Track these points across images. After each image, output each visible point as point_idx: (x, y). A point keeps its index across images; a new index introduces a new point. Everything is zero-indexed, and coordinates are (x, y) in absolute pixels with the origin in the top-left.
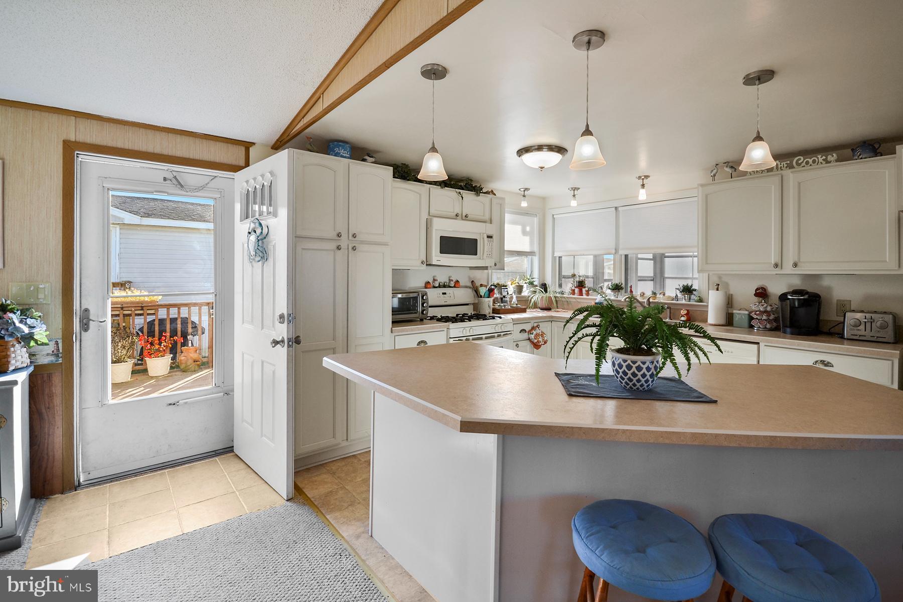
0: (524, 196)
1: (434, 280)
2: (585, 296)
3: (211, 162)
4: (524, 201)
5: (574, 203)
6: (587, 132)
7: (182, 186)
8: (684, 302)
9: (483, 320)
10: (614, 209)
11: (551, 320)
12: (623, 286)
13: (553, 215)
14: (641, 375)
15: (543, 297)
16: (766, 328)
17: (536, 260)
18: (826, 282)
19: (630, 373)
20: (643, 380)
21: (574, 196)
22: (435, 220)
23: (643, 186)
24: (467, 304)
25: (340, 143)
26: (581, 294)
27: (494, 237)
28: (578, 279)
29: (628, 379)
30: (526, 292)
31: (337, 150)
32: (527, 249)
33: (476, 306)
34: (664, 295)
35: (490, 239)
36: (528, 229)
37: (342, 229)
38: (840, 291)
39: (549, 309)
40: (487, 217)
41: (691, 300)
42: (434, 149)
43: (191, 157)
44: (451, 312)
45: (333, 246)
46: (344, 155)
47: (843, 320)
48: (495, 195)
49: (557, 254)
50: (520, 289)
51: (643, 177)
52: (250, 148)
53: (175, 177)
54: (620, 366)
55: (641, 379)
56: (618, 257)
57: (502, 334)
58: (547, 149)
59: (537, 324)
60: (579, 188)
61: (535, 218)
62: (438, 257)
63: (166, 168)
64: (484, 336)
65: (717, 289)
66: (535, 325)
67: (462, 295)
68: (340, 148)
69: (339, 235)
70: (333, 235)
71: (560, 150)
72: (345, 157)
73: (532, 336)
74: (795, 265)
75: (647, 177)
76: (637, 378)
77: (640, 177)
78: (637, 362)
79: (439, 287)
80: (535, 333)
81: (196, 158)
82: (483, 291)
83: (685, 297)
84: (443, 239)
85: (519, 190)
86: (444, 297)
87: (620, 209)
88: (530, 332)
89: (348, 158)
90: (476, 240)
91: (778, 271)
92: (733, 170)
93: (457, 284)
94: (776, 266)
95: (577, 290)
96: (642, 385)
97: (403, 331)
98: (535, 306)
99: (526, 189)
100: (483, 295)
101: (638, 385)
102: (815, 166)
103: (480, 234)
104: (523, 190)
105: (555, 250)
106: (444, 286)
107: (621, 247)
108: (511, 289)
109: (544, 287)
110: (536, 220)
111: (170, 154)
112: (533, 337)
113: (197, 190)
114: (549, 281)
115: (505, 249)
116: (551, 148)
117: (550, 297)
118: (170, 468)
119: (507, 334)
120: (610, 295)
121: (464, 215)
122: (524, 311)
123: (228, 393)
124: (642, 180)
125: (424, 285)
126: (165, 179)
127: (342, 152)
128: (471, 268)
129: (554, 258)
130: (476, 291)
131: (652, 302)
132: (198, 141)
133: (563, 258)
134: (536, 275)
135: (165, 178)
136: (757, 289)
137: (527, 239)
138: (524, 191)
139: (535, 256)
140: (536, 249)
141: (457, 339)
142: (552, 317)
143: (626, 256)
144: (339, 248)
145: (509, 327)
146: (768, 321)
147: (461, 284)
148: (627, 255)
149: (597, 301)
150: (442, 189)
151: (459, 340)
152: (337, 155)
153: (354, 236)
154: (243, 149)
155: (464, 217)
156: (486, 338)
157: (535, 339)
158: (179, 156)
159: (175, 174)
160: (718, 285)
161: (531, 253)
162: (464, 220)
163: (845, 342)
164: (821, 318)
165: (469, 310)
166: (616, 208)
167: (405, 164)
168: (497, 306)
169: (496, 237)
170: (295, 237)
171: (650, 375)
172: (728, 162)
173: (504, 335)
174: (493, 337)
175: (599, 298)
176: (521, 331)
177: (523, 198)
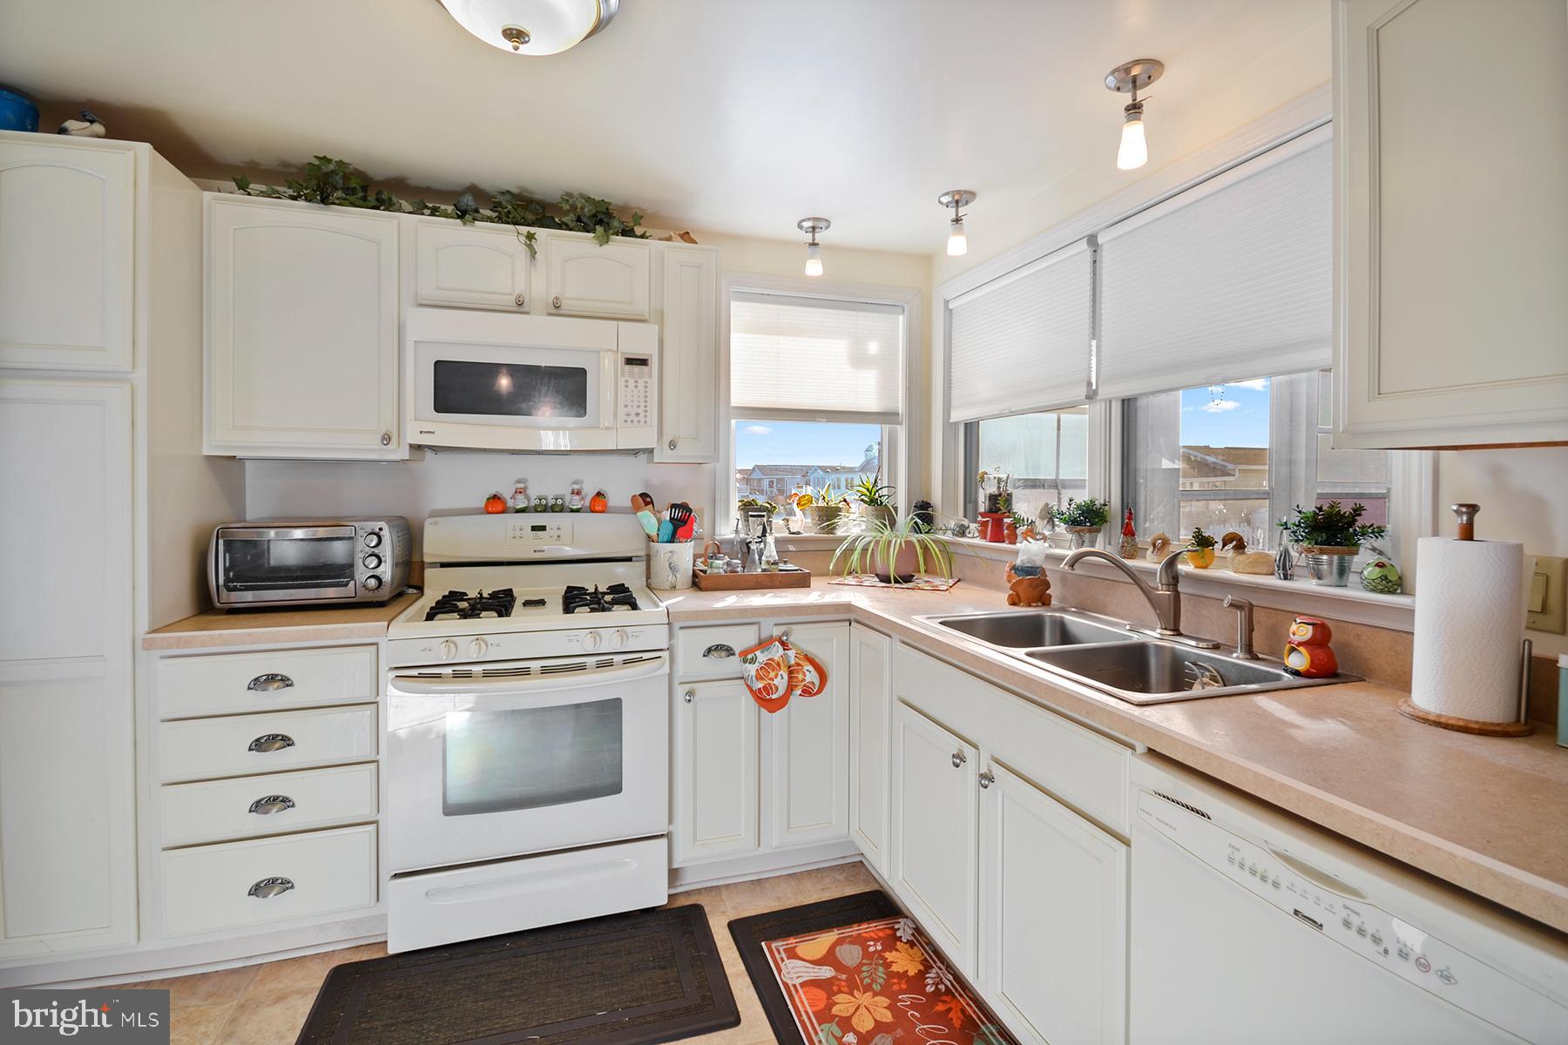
0: (814, 244)
1: (522, 491)
2: (1005, 544)
4: (812, 257)
5: (960, 244)
8: (1308, 585)
10: (1083, 245)
11: (852, 616)
12: (1112, 509)
13: (947, 302)
21: (957, 220)
24: (629, 559)
26: (999, 534)
27: (657, 363)
28: (993, 490)
32: (872, 404)
34: (1239, 549)
35: (636, 369)
41: (1352, 578)
48: (693, 243)
49: (960, 415)
56: (1098, 408)
57: (617, 658)
59: (783, 629)
60: (973, 195)
61: (901, 317)
62: (419, 423)
64: (535, 666)
65: (1467, 534)
66: (777, 632)
73: (750, 670)
79: (526, 510)
80: (762, 657)
82: (649, 523)
83: (1318, 562)
84: (444, 370)
86: (538, 538)
88: (746, 656)
93: (599, 503)
97: (188, 643)
99: (816, 222)
103: (599, 352)
105: (954, 402)
106: (550, 509)
112: (753, 673)
115: (733, 405)
119: (641, 660)
121: (547, 299)
125: (482, 506)
129: (949, 427)
131: (1188, 576)
134: (897, 477)
137: (868, 376)
138: (811, 229)
139: (901, 424)
140: (901, 406)
141: (415, 672)
142: (846, 608)
143: (1128, 405)
145: (650, 638)
147: (611, 501)
148: (1129, 399)
149: (1018, 562)
150: (466, 228)
151: (423, 676)
155: (544, 307)
156: (546, 671)
157: (759, 678)
160: (1472, 509)
161: (885, 416)
162: (546, 314)
166: (1092, 240)
173: (626, 662)
175: (1029, 550)
176: (709, 650)
177: (809, 250)
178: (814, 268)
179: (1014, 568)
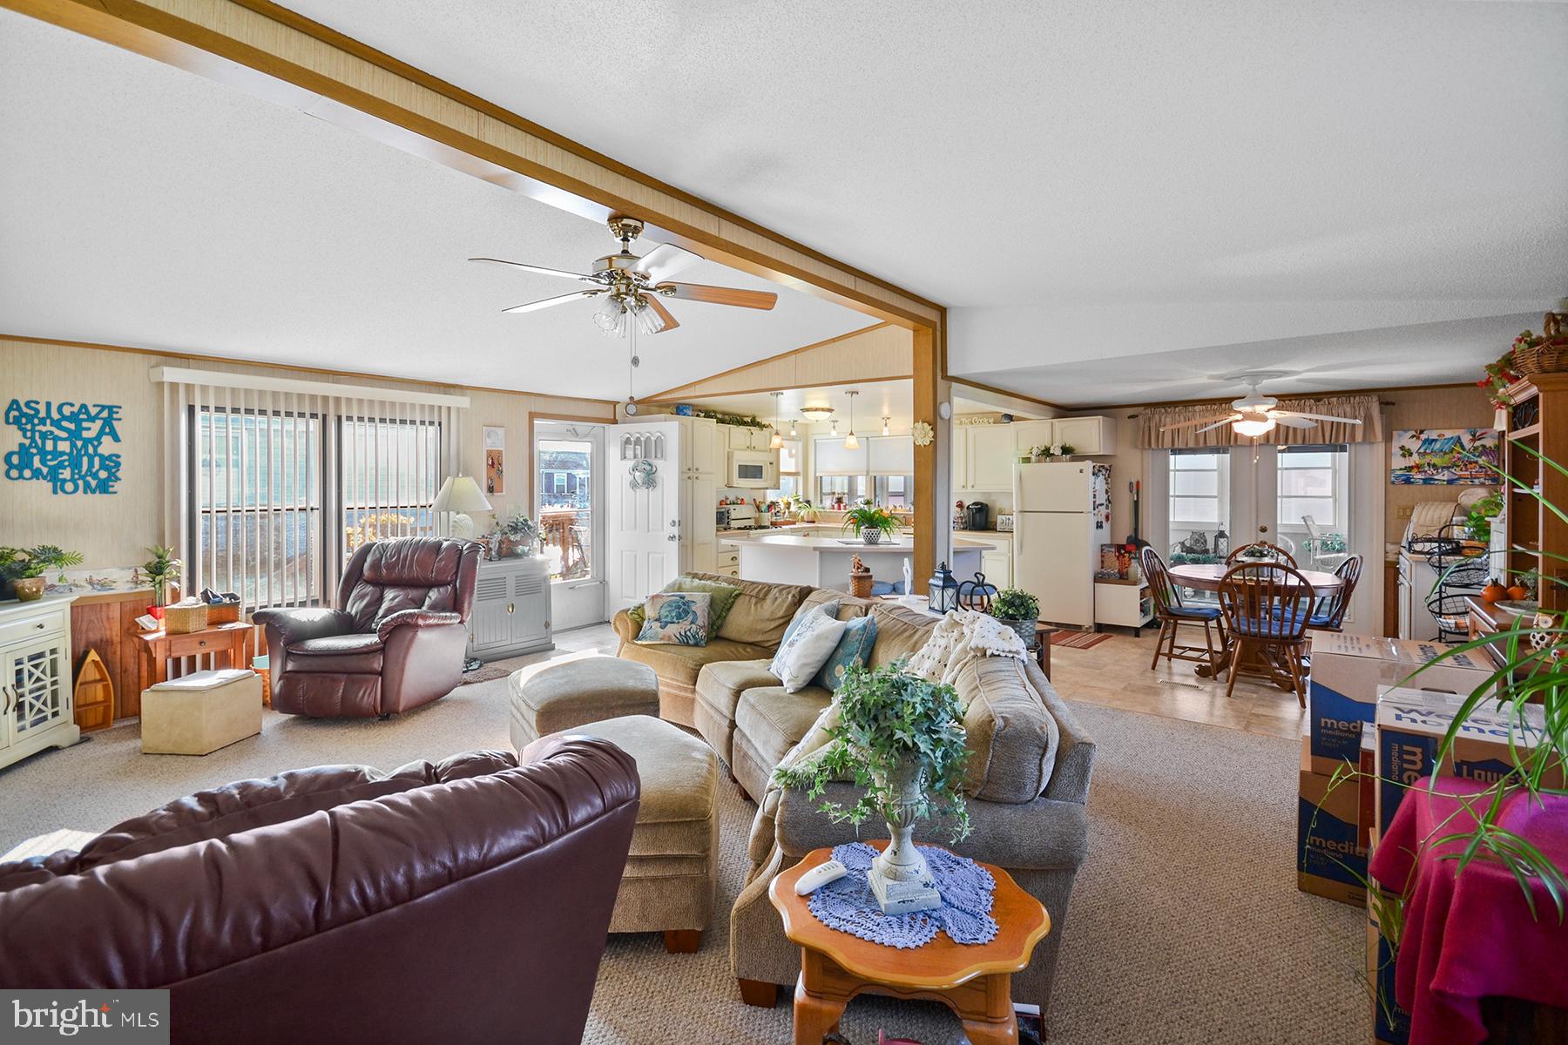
1: (727, 499)
2: (842, 510)
3: (594, 418)
4: (794, 430)
5: (834, 433)
6: (852, 434)
7: (577, 435)
9: (766, 531)
11: (817, 529)
12: (873, 501)
13: (815, 441)
15: (808, 512)
16: (961, 528)
17: (800, 479)
18: (993, 498)
22: (736, 453)
23: (886, 425)
24: (751, 518)
25: (687, 407)
26: (839, 509)
28: (836, 496)
30: (793, 508)
31: (685, 411)
32: (793, 470)
33: (757, 520)
35: (771, 465)
36: (794, 452)
37: (691, 466)
39: (814, 522)
43: (589, 416)
44: (746, 524)
46: (689, 414)
47: (996, 520)
48: (771, 427)
49: (818, 475)
50: (788, 505)
51: (886, 419)
52: (616, 407)
53: (573, 430)
56: (868, 477)
58: (821, 410)
62: (735, 481)
63: (568, 424)
67: (748, 510)
68: (687, 410)
69: (689, 470)
70: (685, 470)
71: (830, 410)
74: (973, 487)
75: (889, 418)
77: (883, 418)
79: (731, 504)
81: (586, 416)
82: (764, 507)
84: (740, 467)
85: (789, 421)
86: (736, 512)
87: (870, 439)
89: (691, 415)
90: (761, 467)
91: (964, 490)
93: (746, 502)
94: (964, 487)
95: (836, 506)
97: (723, 535)
98: (803, 521)
99: (795, 421)
100: (763, 510)
102: (983, 425)
103: (765, 461)
105: (817, 471)
106: (734, 504)
107: (871, 470)
108: (782, 506)
109: (808, 502)
110: (800, 444)
114: (811, 498)
115: (781, 472)
116: (824, 410)
117: (815, 512)
120: (863, 507)
121: (753, 447)
122: (794, 523)
123: (604, 583)
124: (885, 421)
127: (688, 412)
128: (752, 489)
129: (816, 478)
130: (758, 507)
133: (823, 478)
134: (800, 493)
135: (568, 430)
136: (959, 503)
137: (794, 460)
139: (800, 475)
140: (800, 470)
142: (818, 527)
143: (875, 477)
144: (689, 478)
146: (962, 523)
150: (739, 428)
153: (697, 469)
154: (613, 407)
155: (753, 449)
158: (582, 416)
159: (572, 428)
161: (796, 474)
162: (753, 451)
164: (990, 520)
165: (752, 523)
166: (867, 438)
168: (774, 519)
169: (775, 463)
178: (793, 433)
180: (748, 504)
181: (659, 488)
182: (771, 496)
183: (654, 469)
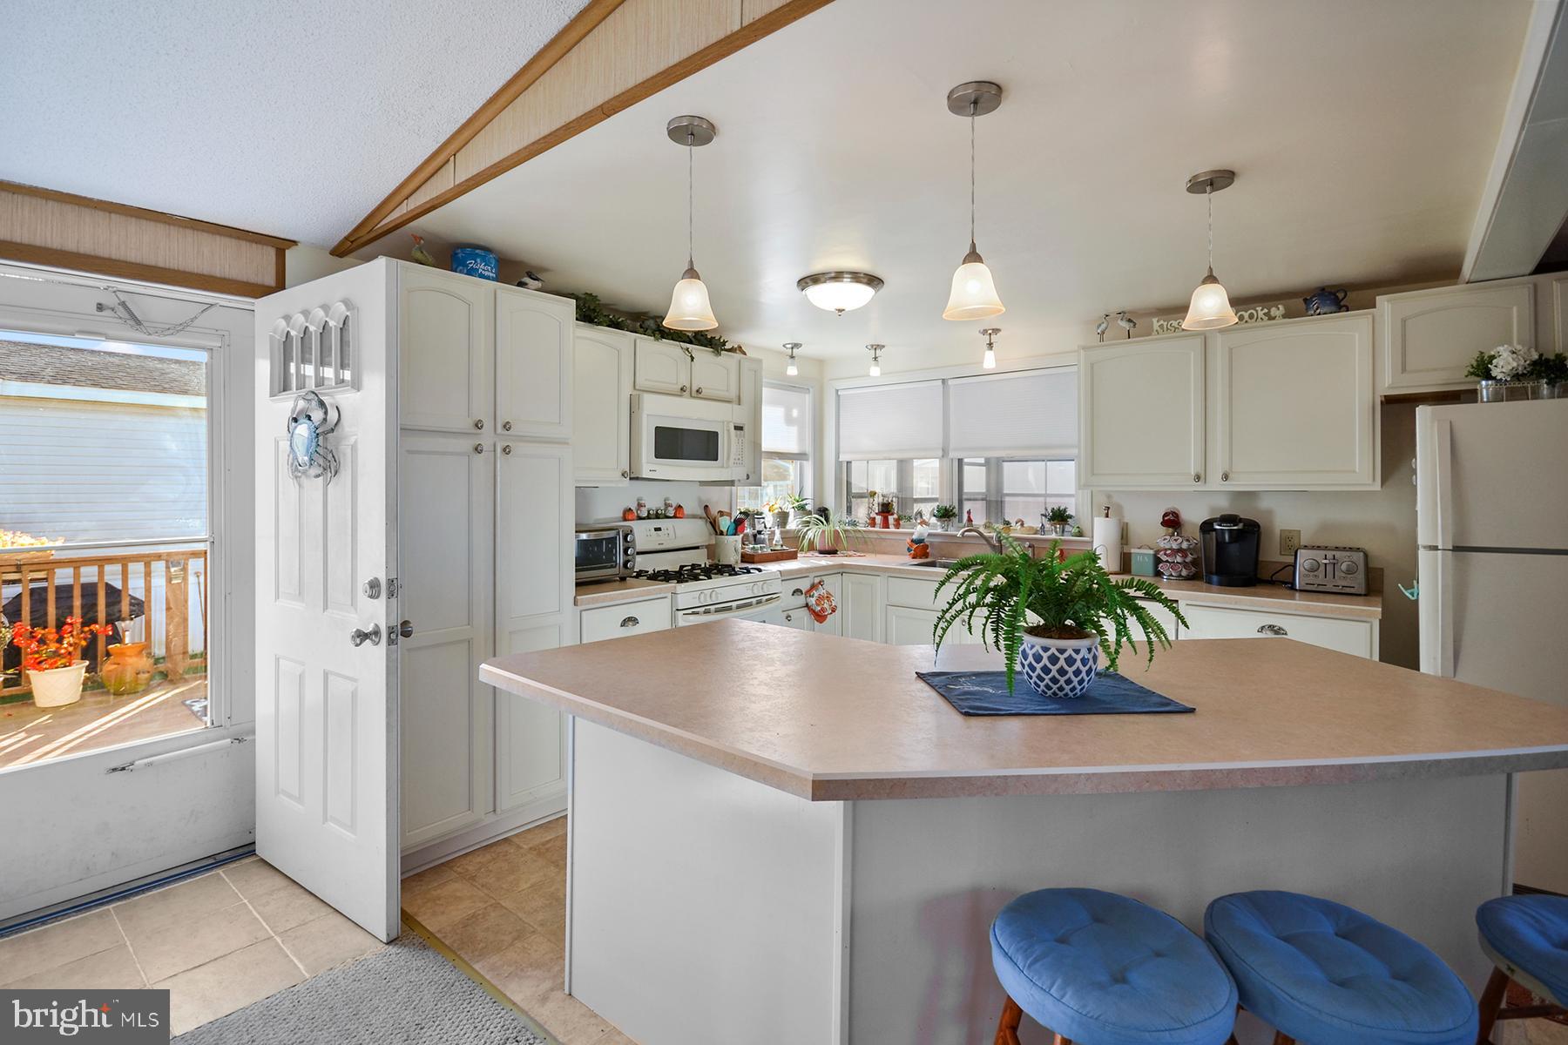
0: (792, 357)
1: (640, 506)
2: (892, 529)
3: (203, 275)
4: (792, 364)
5: (875, 371)
6: (974, 256)
7: (138, 322)
8: (1054, 536)
9: (730, 575)
10: (940, 382)
11: (841, 570)
12: (956, 510)
13: (837, 391)
14: (1074, 672)
15: (824, 532)
16: (1180, 576)
17: (808, 467)
18: (1265, 504)
19: (1054, 669)
20: (1075, 680)
21: (876, 358)
22: (647, 398)
23: (990, 345)
24: (697, 548)
25: (477, 251)
26: (886, 524)
27: (746, 428)
28: (881, 500)
29: (1051, 679)
30: (793, 524)
31: (471, 263)
32: (793, 448)
33: (712, 550)
34: (1022, 525)
35: (739, 432)
36: (795, 413)
37: (484, 414)
38: (1284, 518)
39: (833, 552)
40: (733, 394)
41: (1065, 533)
42: (691, 273)
43: (161, 264)
44: (669, 563)
45: (466, 444)
46: (486, 273)
47: (1293, 561)
48: (745, 354)
49: (843, 458)
50: (783, 518)
51: (990, 331)
52: (287, 251)
53: (123, 304)
54: (1038, 658)
55: (1073, 678)
56: (947, 461)
57: (762, 599)
58: (851, 278)
59: (819, 579)
60: (884, 346)
61: (807, 396)
62: (650, 465)
63: (102, 285)
64: (734, 603)
65: (1107, 516)
66: (817, 580)
67: (689, 531)
68: (478, 260)
69: (478, 425)
70: (466, 424)
71: (873, 280)
72: (488, 278)
73: (812, 601)
74: (1226, 477)
75: (996, 331)
76: (1066, 677)
77: (985, 332)
78: (1066, 650)
79: (648, 517)
80: (816, 594)
81: (172, 267)
82: (725, 523)
83: (1056, 528)
84: (660, 431)
85: (784, 346)
86: (659, 536)
87: (950, 382)
88: (808, 593)
89: (493, 279)
90: (715, 434)
91: (1200, 487)
92: (1132, 324)
93: (679, 512)
94: (1198, 478)
95: (879, 519)
96: (1073, 689)
97: (597, 600)
98: (811, 547)
99: (796, 346)
100: (725, 530)
101: (1067, 688)
102: (1252, 323)
103: (723, 422)
104: (790, 346)
105: (841, 450)
106: (657, 516)
107: (952, 446)
108: (769, 519)
109: (823, 512)
110: (808, 399)
111: (114, 257)
112: (814, 603)
113: (171, 331)
114: (830, 503)
115: (763, 450)
116: (856, 277)
117: (836, 532)
118: (118, 899)
119: (771, 599)
120: (936, 527)
121: (694, 389)
122: (794, 556)
123: (243, 738)
124: (988, 337)
125: (621, 515)
126: (100, 307)
127: (481, 267)
128: (703, 483)
129: (839, 464)
130: (714, 524)
131: (1004, 537)
132: (174, 231)
133: (853, 464)
134: (808, 493)
135: (100, 304)
136: (1165, 515)
137: (794, 430)
138: (792, 348)
139: (807, 460)
140: (809, 449)
141: (690, 611)
142: (843, 566)
143: (959, 461)
144: (478, 449)
145: (776, 587)
146: (1185, 564)
147: (687, 510)
148: (962, 459)
149: (914, 537)
150: (656, 342)
151: (693, 613)
152: (471, 272)
153: (507, 426)
154: (271, 253)
155: (694, 394)
156: (739, 607)
157: (818, 605)
158: (133, 260)
159: (123, 297)
160: (1109, 508)
161: (800, 456)
162: (694, 397)
163: (1297, 594)
164: (1260, 559)
165: (701, 559)
166: (944, 381)
167: (591, 294)
168: (749, 548)
169: (748, 429)
170: (401, 429)
171: (1086, 671)
172: (1124, 313)
173: (767, 600)
174: (750, 605)
175: (919, 531)
176: (794, 592)
177: (790, 361)
178: (792, 371)
179: (912, 541)
180: (694, 517)
181: (345, 474)
182: (745, 500)
183: (332, 416)
